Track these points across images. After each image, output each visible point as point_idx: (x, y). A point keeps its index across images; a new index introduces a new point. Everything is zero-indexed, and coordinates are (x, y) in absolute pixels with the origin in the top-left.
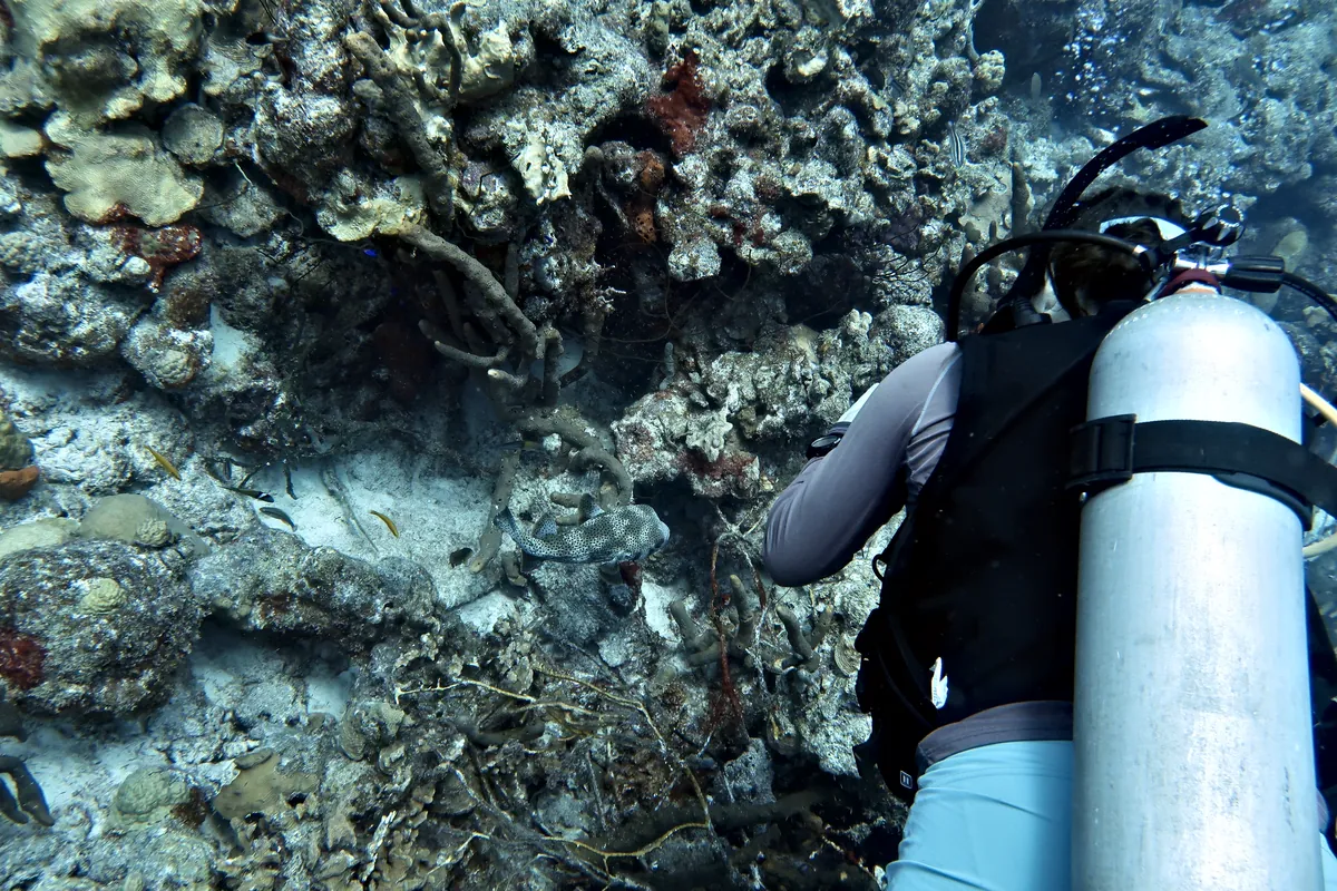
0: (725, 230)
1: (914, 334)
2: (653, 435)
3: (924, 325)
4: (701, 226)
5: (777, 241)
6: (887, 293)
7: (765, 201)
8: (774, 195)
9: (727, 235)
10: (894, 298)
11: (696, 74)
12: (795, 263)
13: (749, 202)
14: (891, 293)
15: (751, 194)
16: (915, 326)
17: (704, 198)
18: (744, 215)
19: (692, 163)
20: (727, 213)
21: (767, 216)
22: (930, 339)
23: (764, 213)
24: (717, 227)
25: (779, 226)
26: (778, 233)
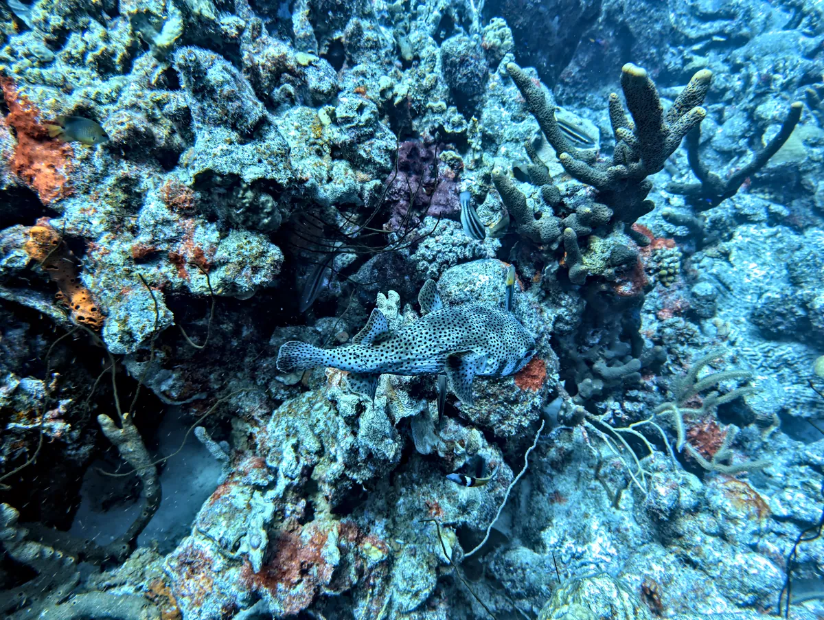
0: (164, 270)
1: (472, 291)
2: (209, 554)
3: (481, 277)
4: (131, 278)
5: (221, 254)
6: (430, 262)
7: (186, 213)
8: (191, 201)
9: (171, 275)
10: (441, 264)
11: (19, 98)
12: (256, 270)
13: (167, 222)
14: (434, 260)
15: (166, 213)
16: (470, 282)
17: (117, 242)
18: (172, 241)
19: (78, 207)
20: (150, 247)
21: (200, 229)
22: (496, 288)
23: (196, 227)
24: (153, 270)
25: (217, 234)
26: (218, 244)
